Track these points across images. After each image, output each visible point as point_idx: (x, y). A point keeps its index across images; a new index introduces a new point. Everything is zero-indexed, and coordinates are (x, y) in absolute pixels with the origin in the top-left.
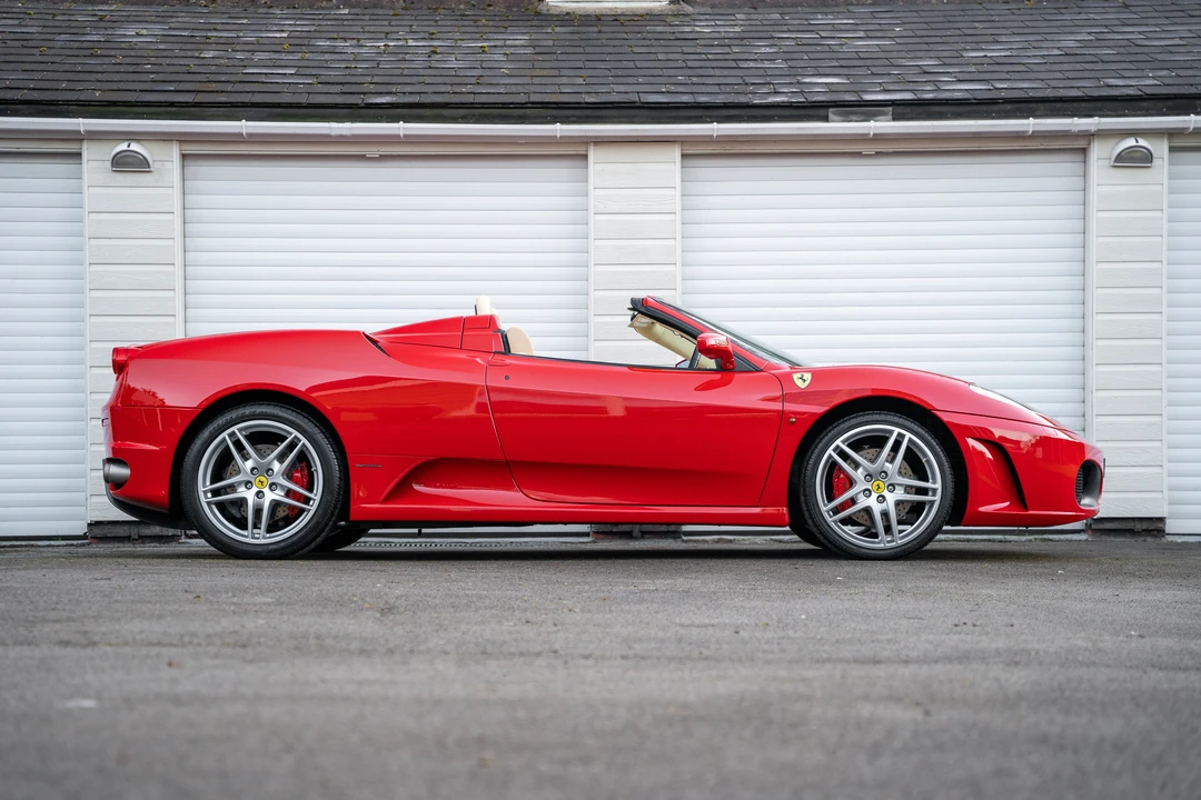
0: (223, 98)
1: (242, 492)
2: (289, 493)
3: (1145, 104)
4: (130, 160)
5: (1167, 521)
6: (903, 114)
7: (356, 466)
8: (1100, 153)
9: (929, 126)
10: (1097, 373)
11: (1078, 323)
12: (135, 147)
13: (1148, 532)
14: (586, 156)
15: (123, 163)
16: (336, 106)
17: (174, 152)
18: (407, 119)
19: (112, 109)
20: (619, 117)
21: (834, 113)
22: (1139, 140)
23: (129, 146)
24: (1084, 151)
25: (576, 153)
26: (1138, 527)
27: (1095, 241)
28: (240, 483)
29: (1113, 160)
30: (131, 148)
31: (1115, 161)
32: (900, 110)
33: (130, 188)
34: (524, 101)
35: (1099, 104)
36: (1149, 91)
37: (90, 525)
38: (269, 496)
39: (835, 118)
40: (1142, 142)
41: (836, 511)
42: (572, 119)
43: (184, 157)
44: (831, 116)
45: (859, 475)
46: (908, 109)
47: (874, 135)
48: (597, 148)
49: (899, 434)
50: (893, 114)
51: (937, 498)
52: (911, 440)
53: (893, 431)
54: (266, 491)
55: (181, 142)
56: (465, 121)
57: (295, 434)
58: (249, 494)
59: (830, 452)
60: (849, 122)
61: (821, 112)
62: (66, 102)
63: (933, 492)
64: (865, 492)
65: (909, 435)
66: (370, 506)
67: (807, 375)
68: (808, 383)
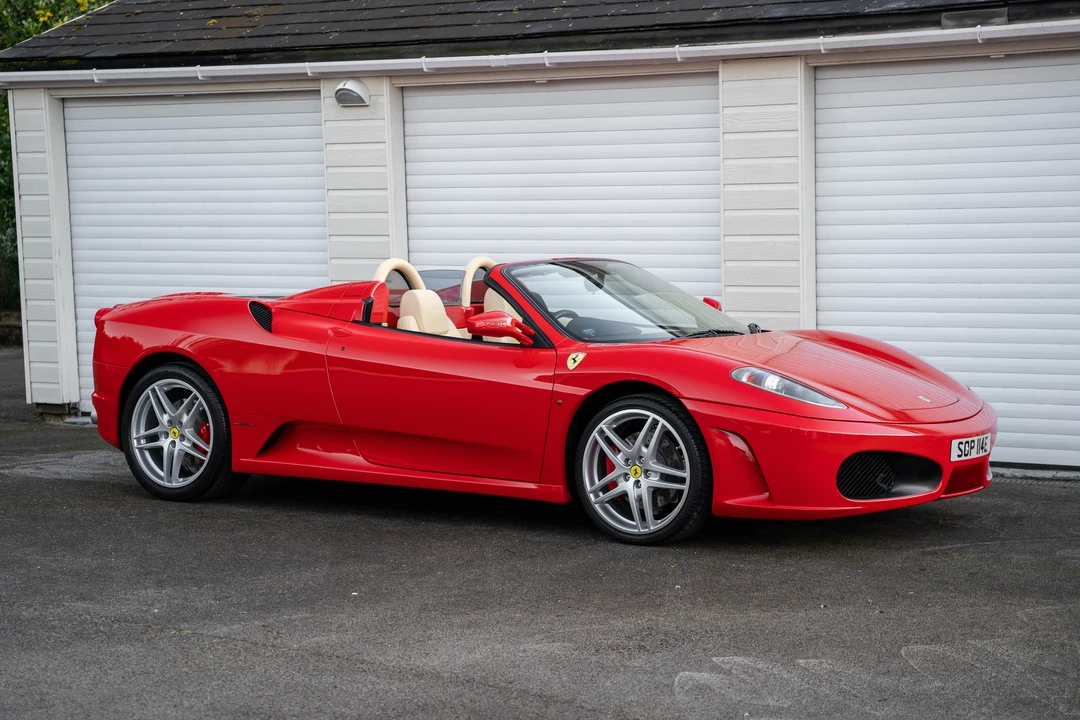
0: (416, 36)
1: (161, 441)
2: (193, 446)
4: (349, 97)
6: (1021, 14)
7: (235, 423)
14: (717, 72)
15: (345, 99)
17: (385, 86)
18: (552, 48)
19: (333, 51)
20: (740, 34)
21: (947, 18)
23: (345, 84)
25: (707, 70)
30: (345, 87)
32: (1017, 10)
33: (354, 122)
38: (179, 446)
39: (950, 23)
42: (697, 38)
43: (402, 89)
44: (944, 21)
45: (618, 459)
46: (1024, 8)
47: (983, 39)
48: (726, 66)
49: (654, 419)
50: (1008, 15)
51: (685, 487)
52: (664, 426)
53: (649, 417)
54: (177, 441)
55: (391, 77)
56: (604, 46)
57: (195, 392)
58: (165, 443)
59: (595, 434)
60: (963, 26)
61: (934, 17)
62: (302, 48)
63: (682, 480)
64: (626, 476)
65: (662, 421)
66: (246, 460)
67: (581, 356)
68: (577, 364)
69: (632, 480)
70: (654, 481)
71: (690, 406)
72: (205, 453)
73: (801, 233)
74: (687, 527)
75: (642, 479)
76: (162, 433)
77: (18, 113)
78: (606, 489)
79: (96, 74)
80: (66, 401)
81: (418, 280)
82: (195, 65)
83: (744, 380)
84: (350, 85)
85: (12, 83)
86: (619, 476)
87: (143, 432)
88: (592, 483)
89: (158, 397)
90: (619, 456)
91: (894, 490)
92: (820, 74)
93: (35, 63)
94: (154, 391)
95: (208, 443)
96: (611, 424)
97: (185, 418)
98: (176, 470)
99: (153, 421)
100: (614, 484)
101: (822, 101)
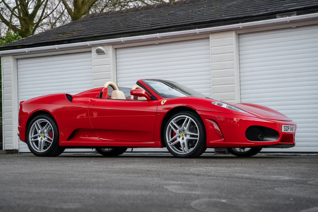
0: (120, 32)
7: (60, 131)
14: (209, 37)
15: (99, 52)
16: (144, 31)
17: (111, 48)
18: (160, 32)
19: (96, 38)
20: (216, 25)
21: (278, 16)
25: (205, 37)
32: (299, 12)
33: (101, 59)
38: (43, 140)
39: (279, 17)
42: (203, 27)
43: (116, 49)
44: (277, 16)
46: (302, 11)
47: (289, 21)
48: (212, 35)
49: (188, 118)
50: (297, 13)
51: (198, 139)
52: (191, 120)
53: (186, 117)
54: (43, 138)
55: (112, 45)
56: (175, 31)
57: (48, 122)
58: (39, 139)
59: (170, 124)
60: (283, 17)
61: (274, 16)
62: (86, 38)
63: (197, 137)
64: (179, 137)
65: (190, 118)
66: (63, 142)
67: (165, 101)
68: (164, 103)
69: (181, 138)
70: (188, 137)
71: (199, 113)
72: (51, 141)
73: (235, 83)
74: (199, 152)
75: (184, 137)
76: (38, 136)
77: (4, 63)
78: (173, 141)
79: (26, 50)
80: (15, 149)
81: (117, 88)
82: (55, 45)
83: (216, 104)
84: (100, 48)
85: (2, 54)
86: (177, 137)
87: (33, 136)
88: (169, 140)
89: (37, 125)
90: (177, 131)
91: (264, 139)
92: (240, 36)
93: (9, 48)
94: (36, 123)
95: (52, 138)
96: (175, 121)
97: (45, 131)
98: (42, 147)
99: (36, 132)
100: (176, 139)
101: (241, 44)
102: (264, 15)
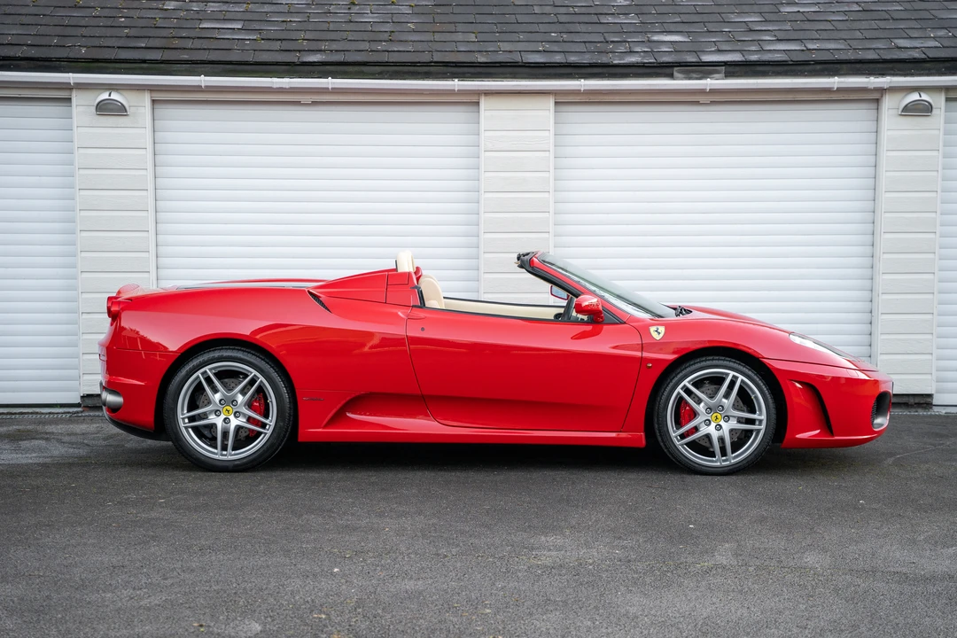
0: (185, 57)
1: (212, 419)
2: (250, 420)
3: (928, 65)
4: (111, 107)
5: (934, 396)
6: (734, 73)
7: (303, 399)
8: (890, 104)
9: (754, 84)
10: (883, 280)
11: (869, 238)
12: (115, 96)
13: (919, 405)
14: (480, 102)
15: (104, 109)
16: (277, 64)
17: (146, 99)
18: (334, 76)
19: (96, 64)
21: (679, 72)
22: (922, 94)
23: (110, 95)
24: (877, 101)
25: (471, 101)
26: (912, 401)
27: (885, 176)
28: (211, 412)
29: (901, 109)
30: (111, 97)
31: (902, 111)
32: (731, 69)
33: (110, 128)
34: (428, 61)
35: (890, 65)
36: (932, 54)
37: (82, 397)
38: (234, 422)
39: (679, 75)
40: (925, 97)
41: (683, 436)
42: (467, 75)
43: (154, 102)
44: (676, 74)
45: (701, 408)
46: (737, 69)
47: (710, 89)
48: (488, 98)
49: (734, 376)
50: (725, 73)
51: (762, 427)
53: (729, 374)
54: (231, 418)
56: (381, 76)
57: (255, 373)
58: (216, 420)
59: (679, 389)
60: (690, 79)
61: (668, 71)
62: (59, 60)
63: (759, 422)
64: (708, 422)
65: (741, 377)
66: (314, 431)
67: (661, 329)
68: (661, 335)
69: (713, 425)
70: (733, 424)
72: (265, 426)
73: (550, 230)
75: (723, 423)
83: (799, 343)
86: (702, 422)
89: (210, 379)
90: (701, 406)
91: (875, 422)
94: (205, 373)
97: (240, 398)
100: (696, 429)
101: (559, 129)
102: (643, 66)
